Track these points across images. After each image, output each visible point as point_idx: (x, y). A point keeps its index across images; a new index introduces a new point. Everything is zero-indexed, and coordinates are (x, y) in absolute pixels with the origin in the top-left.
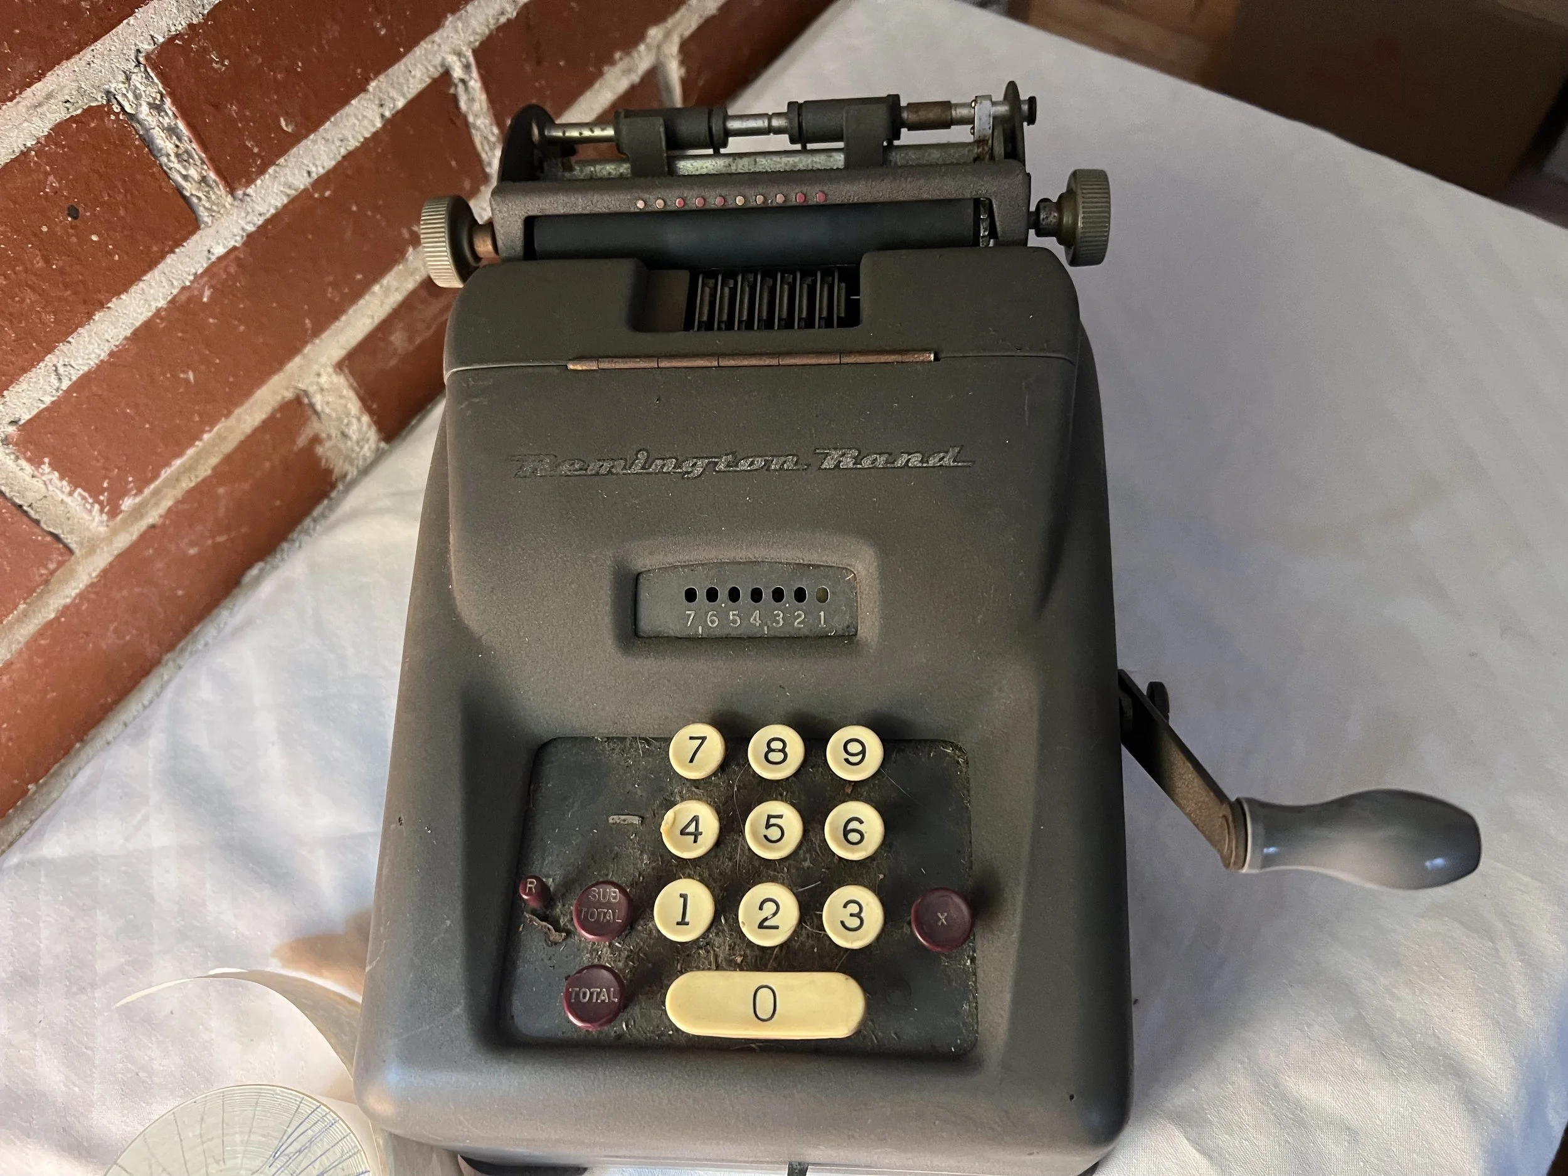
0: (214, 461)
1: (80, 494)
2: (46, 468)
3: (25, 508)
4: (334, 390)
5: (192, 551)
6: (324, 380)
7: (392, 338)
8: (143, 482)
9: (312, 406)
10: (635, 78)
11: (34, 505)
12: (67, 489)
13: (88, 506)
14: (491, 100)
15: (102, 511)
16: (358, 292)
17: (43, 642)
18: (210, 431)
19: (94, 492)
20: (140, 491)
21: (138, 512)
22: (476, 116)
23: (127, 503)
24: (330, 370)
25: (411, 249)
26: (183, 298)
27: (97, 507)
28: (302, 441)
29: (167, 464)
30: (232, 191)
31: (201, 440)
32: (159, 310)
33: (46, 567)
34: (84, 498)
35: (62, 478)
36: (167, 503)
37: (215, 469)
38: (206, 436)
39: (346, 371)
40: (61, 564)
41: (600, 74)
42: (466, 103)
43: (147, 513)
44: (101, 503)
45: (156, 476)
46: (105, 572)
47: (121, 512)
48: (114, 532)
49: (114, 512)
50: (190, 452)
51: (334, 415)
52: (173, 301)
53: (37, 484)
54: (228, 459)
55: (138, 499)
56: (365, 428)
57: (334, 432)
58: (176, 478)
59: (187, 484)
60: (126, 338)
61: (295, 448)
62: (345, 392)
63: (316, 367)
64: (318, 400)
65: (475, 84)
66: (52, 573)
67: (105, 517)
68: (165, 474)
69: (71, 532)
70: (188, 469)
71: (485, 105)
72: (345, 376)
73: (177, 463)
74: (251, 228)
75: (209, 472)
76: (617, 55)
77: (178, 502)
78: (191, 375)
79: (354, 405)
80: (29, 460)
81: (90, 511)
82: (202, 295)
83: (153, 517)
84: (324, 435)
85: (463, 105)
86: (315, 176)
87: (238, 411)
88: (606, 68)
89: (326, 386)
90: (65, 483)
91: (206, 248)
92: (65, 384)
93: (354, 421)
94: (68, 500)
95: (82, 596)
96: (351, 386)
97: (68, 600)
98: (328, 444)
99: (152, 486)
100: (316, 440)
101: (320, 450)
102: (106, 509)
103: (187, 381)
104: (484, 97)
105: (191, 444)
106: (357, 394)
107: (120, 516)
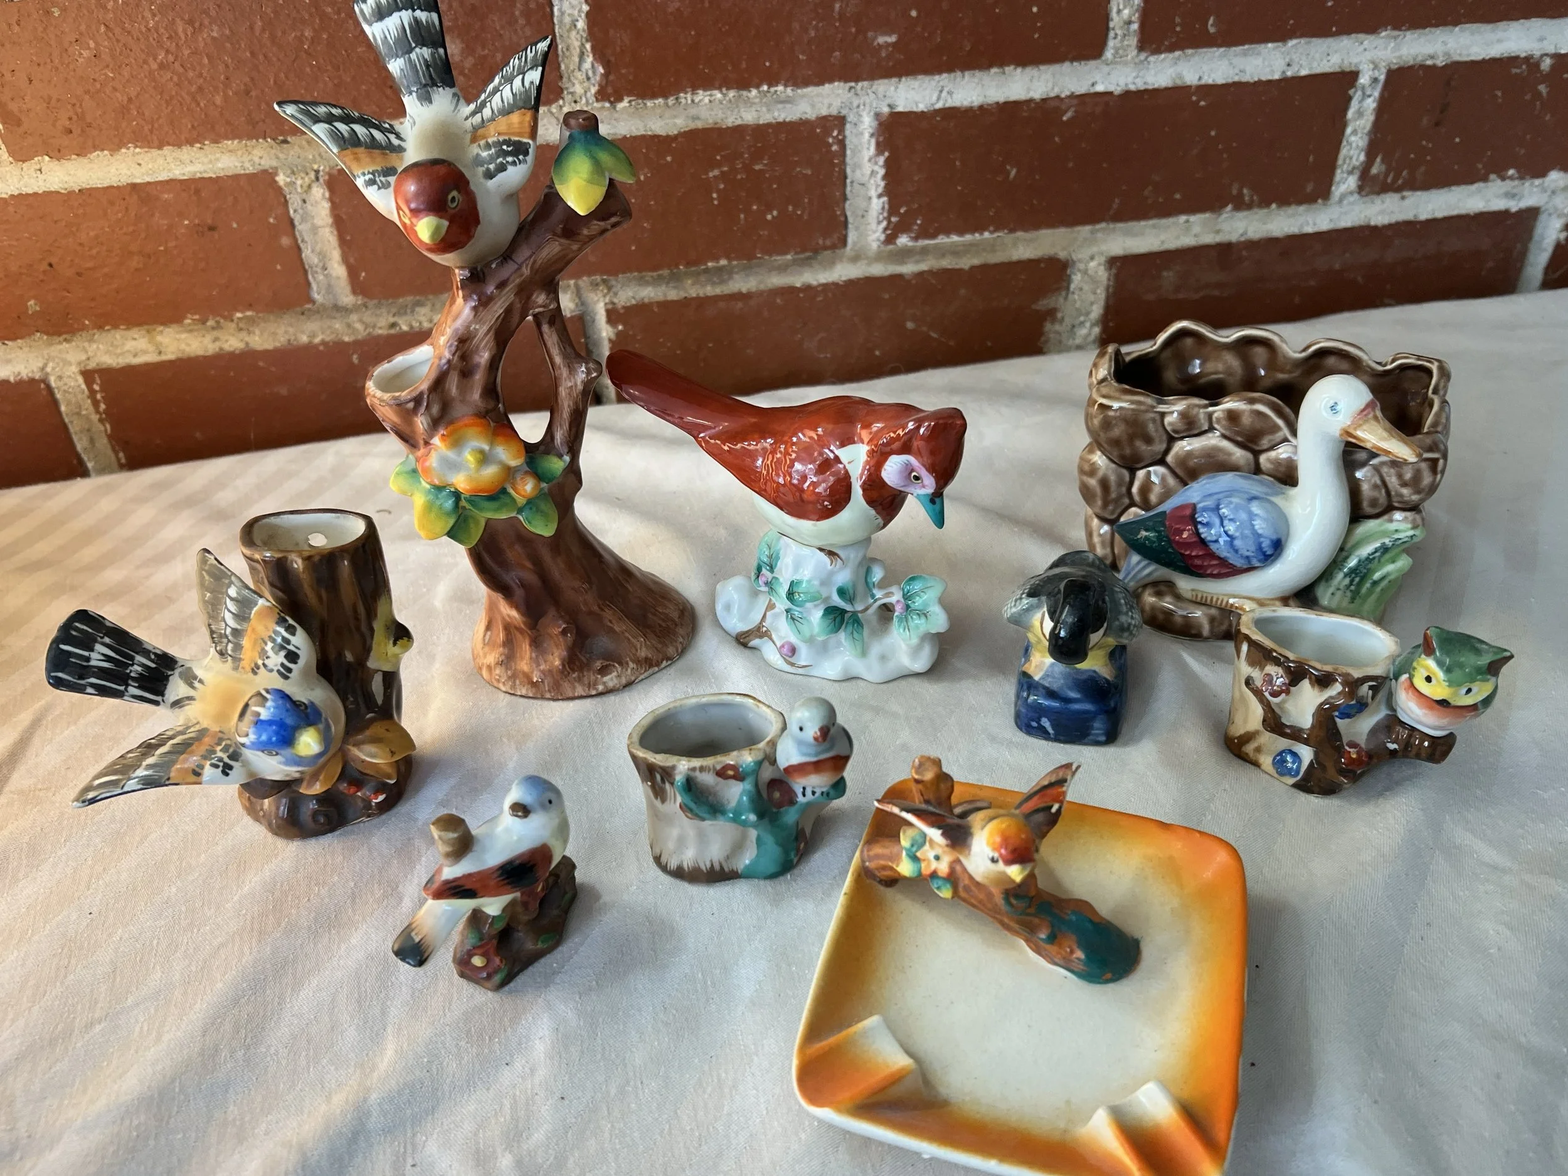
0: (976, 261)
1: (883, 203)
2: (881, 160)
3: (848, 181)
4: (1094, 280)
5: (910, 325)
6: (1093, 264)
7: (1165, 274)
8: (923, 234)
9: (1069, 281)
10: (1514, 206)
11: (855, 184)
12: (880, 190)
13: (881, 217)
14: (1377, 125)
15: (885, 229)
16: (1167, 210)
17: (778, 301)
18: (991, 232)
19: (893, 209)
20: (916, 239)
21: (905, 254)
22: (1355, 132)
23: (903, 240)
24: (1103, 259)
25: (1230, 207)
26: (1052, 104)
27: (885, 223)
28: (1043, 304)
29: (948, 233)
30: (1141, 48)
31: (981, 234)
32: (1031, 101)
33: (824, 239)
34: (883, 208)
35: (885, 177)
36: (923, 267)
37: (973, 268)
38: (986, 234)
39: (1114, 271)
40: (833, 247)
41: (1485, 179)
42: (1354, 113)
43: (906, 263)
44: (889, 222)
45: (933, 236)
46: (851, 283)
47: (895, 244)
48: (879, 257)
49: (890, 239)
50: (968, 237)
51: (1078, 305)
52: (1044, 100)
53: (867, 168)
54: (985, 268)
55: (911, 244)
56: (1092, 337)
57: (1068, 321)
58: (942, 252)
59: (946, 263)
60: (997, 103)
61: (1034, 307)
62: (1099, 291)
63: (1095, 249)
64: (1077, 279)
65: (1371, 104)
66: (826, 248)
67: (883, 237)
68: (942, 240)
69: (857, 229)
70: (955, 252)
71: (1368, 126)
72: (1110, 274)
73: (955, 238)
74: (1132, 88)
75: (966, 267)
76: (1511, 172)
77: (930, 272)
78: (1013, 172)
79: (1097, 311)
80: (878, 144)
81: (879, 223)
82: (1066, 112)
83: (908, 269)
84: (1059, 315)
85: (1350, 114)
86: (1203, 82)
87: (1020, 234)
88: (1492, 176)
89: (1090, 272)
90: (882, 184)
91: (1093, 80)
92: (939, 106)
93: (1088, 325)
94: (875, 200)
95: (826, 287)
96: (1107, 289)
97: (815, 283)
98: (1057, 327)
99: (927, 242)
100: (1051, 314)
101: (1048, 326)
102: (889, 232)
103: (1008, 173)
104: (1372, 118)
105: (973, 231)
106: (1108, 298)
107: (891, 247)
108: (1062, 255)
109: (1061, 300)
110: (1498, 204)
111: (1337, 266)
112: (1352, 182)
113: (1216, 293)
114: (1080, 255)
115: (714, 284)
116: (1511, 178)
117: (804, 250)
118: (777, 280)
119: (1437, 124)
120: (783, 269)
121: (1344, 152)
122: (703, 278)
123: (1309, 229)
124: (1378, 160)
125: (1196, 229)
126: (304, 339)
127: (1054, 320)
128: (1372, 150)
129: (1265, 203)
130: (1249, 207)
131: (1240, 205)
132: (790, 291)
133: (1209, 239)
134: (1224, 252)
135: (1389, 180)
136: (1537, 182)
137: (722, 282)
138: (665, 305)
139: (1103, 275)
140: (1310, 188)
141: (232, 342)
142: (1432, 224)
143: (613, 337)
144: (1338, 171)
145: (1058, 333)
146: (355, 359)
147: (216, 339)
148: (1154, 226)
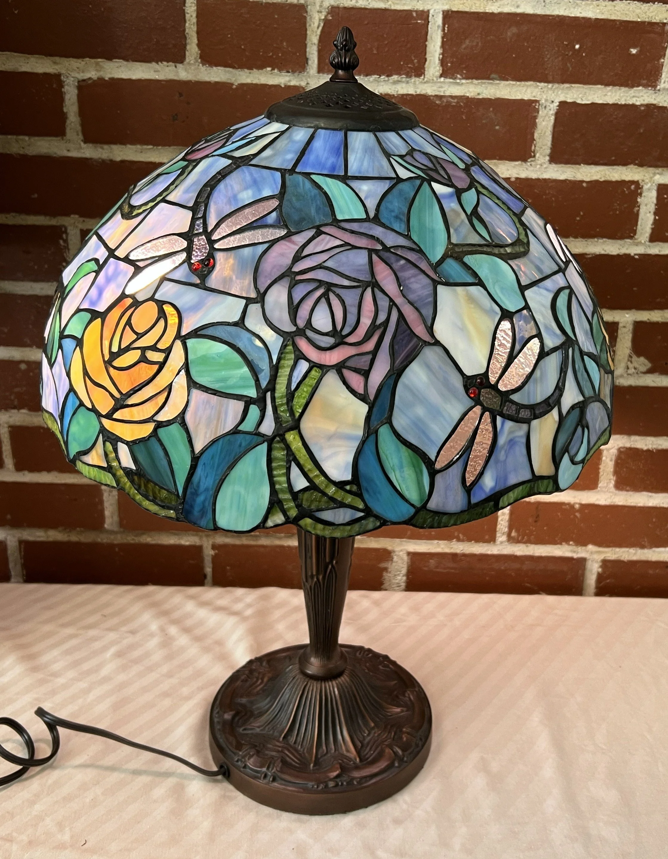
108: (390, 548)
109: (390, 564)
110: (568, 554)
111: (503, 568)
112: (504, 538)
113: (453, 571)
114: (397, 549)
115: (254, 540)
116: (571, 545)
117: (288, 533)
118: (278, 542)
119: (536, 522)
120: (280, 538)
121: (499, 527)
122: (250, 538)
123: (489, 552)
124: (514, 531)
125: (442, 546)
126: (99, 540)
127: (387, 572)
128: (511, 528)
129: (469, 540)
130: (463, 541)
131: (459, 540)
132: (282, 547)
133: (447, 550)
134: (454, 556)
135: (520, 539)
136: (584, 548)
137: (257, 540)
138: (234, 546)
139: (405, 558)
140: (487, 537)
141: (74, 537)
142: (540, 558)
143: (213, 554)
144: (497, 533)
145: (390, 577)
146: (117, 549)
147: (69, 536)
148: (425, 543)
